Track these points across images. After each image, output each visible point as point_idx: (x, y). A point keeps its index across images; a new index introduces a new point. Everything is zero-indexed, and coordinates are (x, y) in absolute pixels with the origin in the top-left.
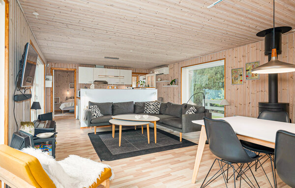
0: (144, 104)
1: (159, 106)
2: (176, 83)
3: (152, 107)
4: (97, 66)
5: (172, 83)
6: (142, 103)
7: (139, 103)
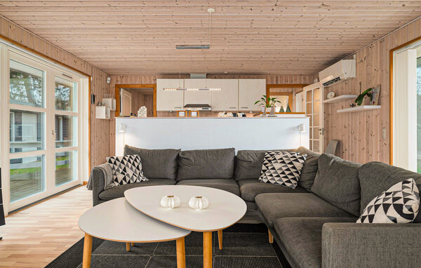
0: (262, 155)
1: (299, 165)
2: (376, 99)
3: (277, 166)
4: (192, 75)
5: (359, 100)
6: (256, 153)
7: (248, 153)
